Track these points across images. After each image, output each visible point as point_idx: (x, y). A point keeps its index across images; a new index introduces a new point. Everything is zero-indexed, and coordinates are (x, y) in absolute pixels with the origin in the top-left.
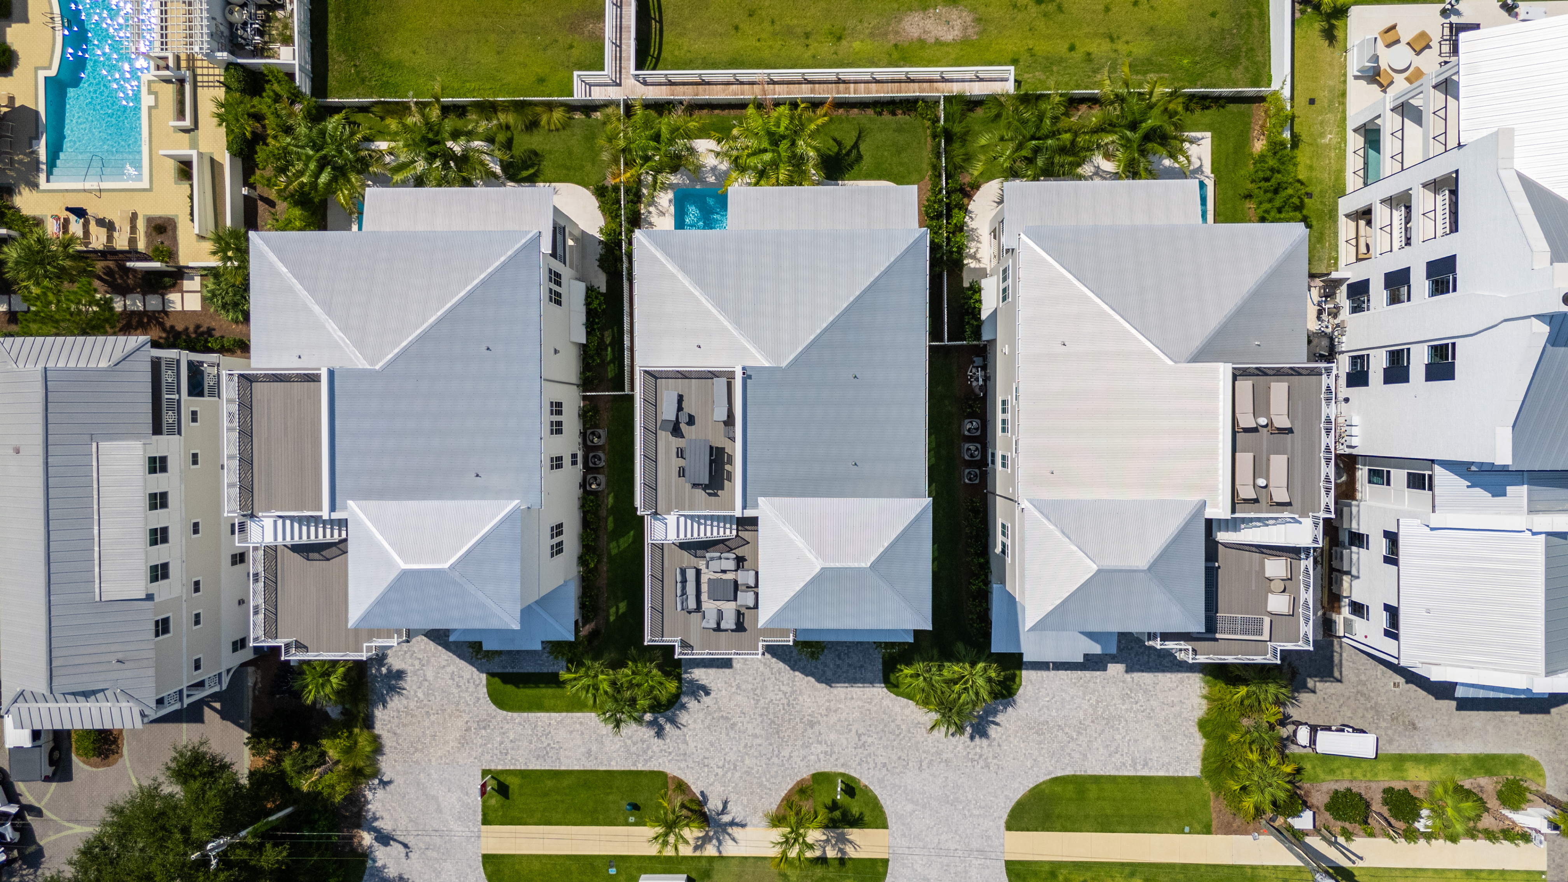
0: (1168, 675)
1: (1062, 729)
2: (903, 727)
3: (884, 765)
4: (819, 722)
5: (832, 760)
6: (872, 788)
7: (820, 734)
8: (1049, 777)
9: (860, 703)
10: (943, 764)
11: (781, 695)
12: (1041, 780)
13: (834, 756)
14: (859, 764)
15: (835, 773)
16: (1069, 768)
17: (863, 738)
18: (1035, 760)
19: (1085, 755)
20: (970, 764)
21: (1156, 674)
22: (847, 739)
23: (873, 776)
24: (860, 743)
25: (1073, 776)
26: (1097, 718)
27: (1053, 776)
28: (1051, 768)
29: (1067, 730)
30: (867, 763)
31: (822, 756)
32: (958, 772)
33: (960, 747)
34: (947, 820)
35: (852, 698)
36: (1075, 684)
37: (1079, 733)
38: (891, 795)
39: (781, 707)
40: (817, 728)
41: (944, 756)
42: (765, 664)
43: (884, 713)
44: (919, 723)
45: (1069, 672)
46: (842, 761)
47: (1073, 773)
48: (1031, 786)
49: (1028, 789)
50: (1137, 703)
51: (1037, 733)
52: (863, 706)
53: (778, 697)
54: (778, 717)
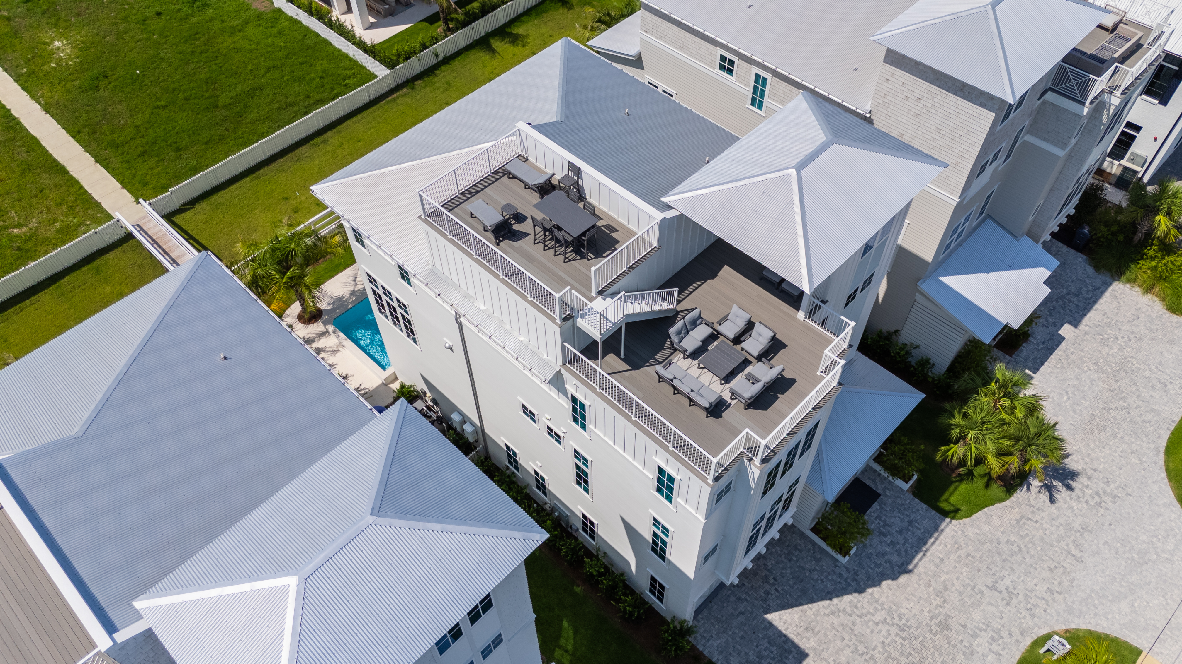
0: (1101, 301)
1: (1109, 409)
2: (1013, 538)
3: (1050, 591)
4: (948, 616)
5: (1007, 640)
6: (1073, 626)
7: (964, 626)
8: (1162, 455)
9: (953, 557)
10: (1086, 534)
11: (884, 628)
12: (1162, 463)
13: (1005, 634)
14: (1033, 616)
15: (1027, 651)
16: (1162, 432)
17: (1001, 586)
18: (1133, 452)
19: (1153, 410)
20: (1102, 511)
21: (1094, 308)
22: (990, 603)
23: (1058, 614)
24: (1005, 594)
25: (1172, 433)
26: (1115, 376)
27: (1163, 450)
28: (1152, 446)
29: (1112, 406)
30: (1036, 606)
31: (995, 647)
32: (1105, 527)
33: (1074, 504)
34: (1165, 581)
35: (942, 560)
36: (1062, 367)
37: (1123, 399)
38: (1096, 614)
39: (899, 640)
40: (952, 623)
41: (1076, 526)
42: (833, 613)
43: (983, 543)
44: (1018, 522)
45: (1046, 363)
46: (1016, 631)
47: (1169, 433)
48: (1164, 475)
49: (1166, 480)
50: (1117, 338)
51: (1100, 431)
52: (959, 557)
53: (884, 632)
54: (911, 654)
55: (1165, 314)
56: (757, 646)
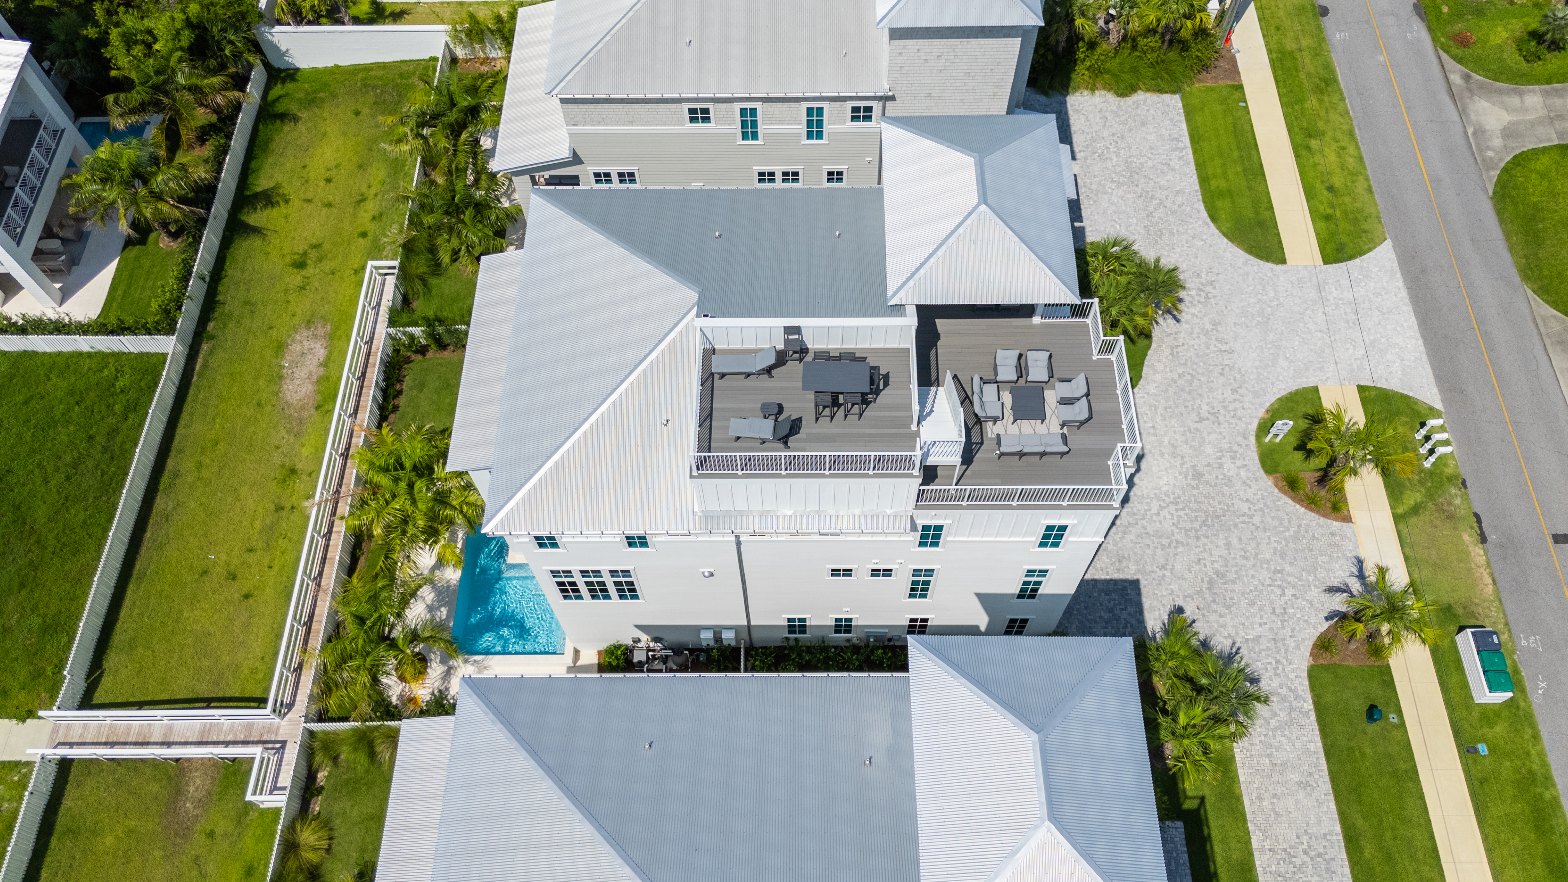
0: (1072, 121)
1: (1151, 213)
2: (1180, 371)
3: (1234, 391)
4: (1194, 467)
5: (1241, 451)
6: (1268, 405)
7: (1209, 465)
8: (1211, 225)
9: (1158, 419)
10: (1219, 328)
11: (1164, 513)
12: (1217, 231)
13: (1236, 448)
14: (1240, 419)
15: (1258, 447)
16: (1197, 206)
17: (1204, 414)
18: (1194, 238)
19: (1178, 192)
20: (1212, 300)
21: (1072, 132)
22: (1209, 433)
23: (1253, 404)
24: (1212, 418)
25: (1204, 202)
26: (1132, 182)
27: (1208, 220)
28: (1200, 222)
29: (1151, 209)
30: (1235, 410)
31: (1239, 463)
32: (1225, 312)
33: (1193, 310)
34: (1289, 322)
35: (1154, 427)
36: (1095, 202)
37: (1152, 197)
38: (1273, 383)
39: (1181, 513)
40: (1200, 469)
41: (1208, 326)
42: (1125, 533)
43: (1166, 391)
44: (1172, 354)
45: (1082, 207)
46: (1239, 439)
47: (1201, 203)
48: (1225, 240)
49: (1230, 244)
50: (1107, 148)
51: (1160, 237)
52: (1161, 414)
53: (1168, 516)
54: (1196, 516)
55: (1120, 101)
56: (1101, 605)
